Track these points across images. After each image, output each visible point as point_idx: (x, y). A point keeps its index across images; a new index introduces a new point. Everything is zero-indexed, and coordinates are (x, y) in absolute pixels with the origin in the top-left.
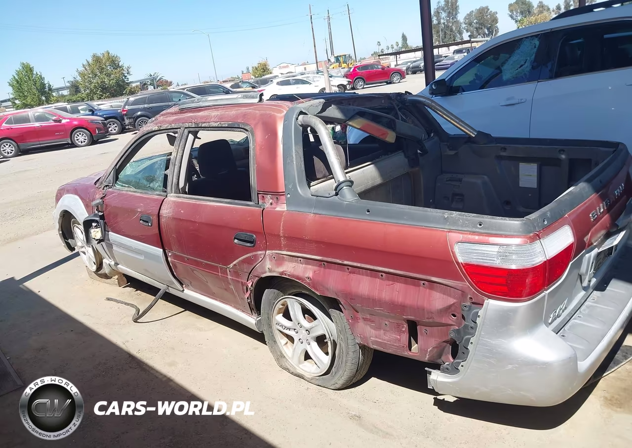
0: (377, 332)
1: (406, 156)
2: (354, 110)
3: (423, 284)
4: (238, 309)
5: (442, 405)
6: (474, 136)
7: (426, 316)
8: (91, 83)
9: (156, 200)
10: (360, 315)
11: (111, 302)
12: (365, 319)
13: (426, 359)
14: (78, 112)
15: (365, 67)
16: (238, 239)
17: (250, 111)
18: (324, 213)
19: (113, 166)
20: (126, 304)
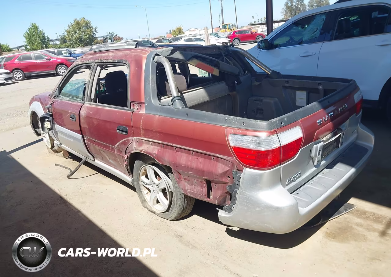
0: (191, 187)
1: (227, 84)
2: (191, 54)
3: (213, 158)
4: (122, 172)
5: (230, 232)
6: (270, 73)
7: (214, 178)
8: (73, 37)
9: (79, 105)
10: (182, 176)
11: (58, 166)
12: (185, 179)
13: (216, 203)
14: (62, 54)
15: (241, 32)
16: (119, 130)
17: (129, 53)
18: (164, 115)
19: (58, 85)
20: (65, 168)
